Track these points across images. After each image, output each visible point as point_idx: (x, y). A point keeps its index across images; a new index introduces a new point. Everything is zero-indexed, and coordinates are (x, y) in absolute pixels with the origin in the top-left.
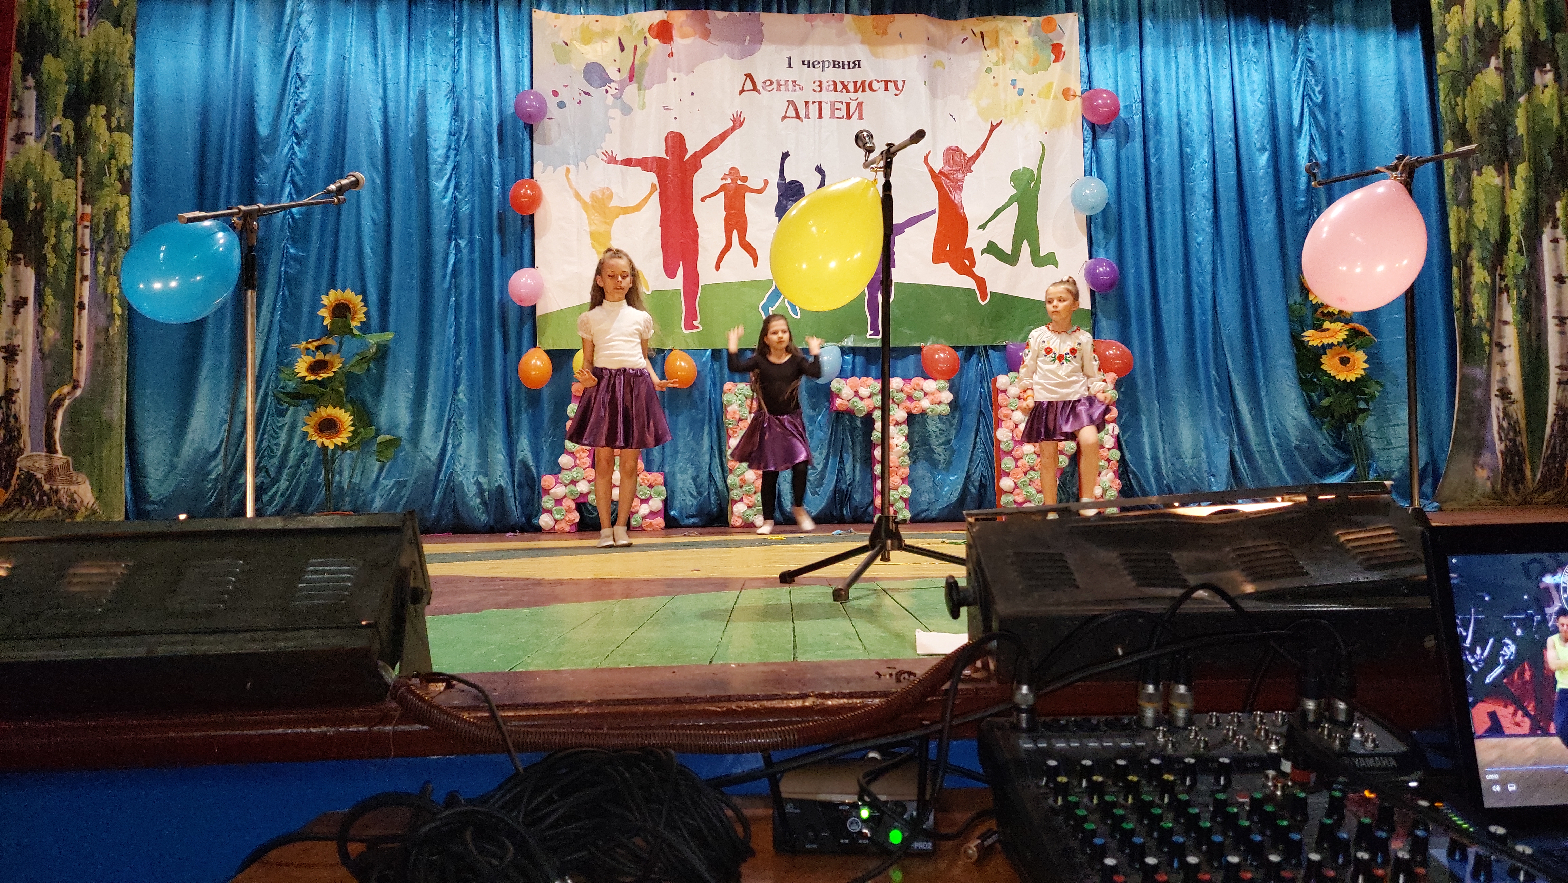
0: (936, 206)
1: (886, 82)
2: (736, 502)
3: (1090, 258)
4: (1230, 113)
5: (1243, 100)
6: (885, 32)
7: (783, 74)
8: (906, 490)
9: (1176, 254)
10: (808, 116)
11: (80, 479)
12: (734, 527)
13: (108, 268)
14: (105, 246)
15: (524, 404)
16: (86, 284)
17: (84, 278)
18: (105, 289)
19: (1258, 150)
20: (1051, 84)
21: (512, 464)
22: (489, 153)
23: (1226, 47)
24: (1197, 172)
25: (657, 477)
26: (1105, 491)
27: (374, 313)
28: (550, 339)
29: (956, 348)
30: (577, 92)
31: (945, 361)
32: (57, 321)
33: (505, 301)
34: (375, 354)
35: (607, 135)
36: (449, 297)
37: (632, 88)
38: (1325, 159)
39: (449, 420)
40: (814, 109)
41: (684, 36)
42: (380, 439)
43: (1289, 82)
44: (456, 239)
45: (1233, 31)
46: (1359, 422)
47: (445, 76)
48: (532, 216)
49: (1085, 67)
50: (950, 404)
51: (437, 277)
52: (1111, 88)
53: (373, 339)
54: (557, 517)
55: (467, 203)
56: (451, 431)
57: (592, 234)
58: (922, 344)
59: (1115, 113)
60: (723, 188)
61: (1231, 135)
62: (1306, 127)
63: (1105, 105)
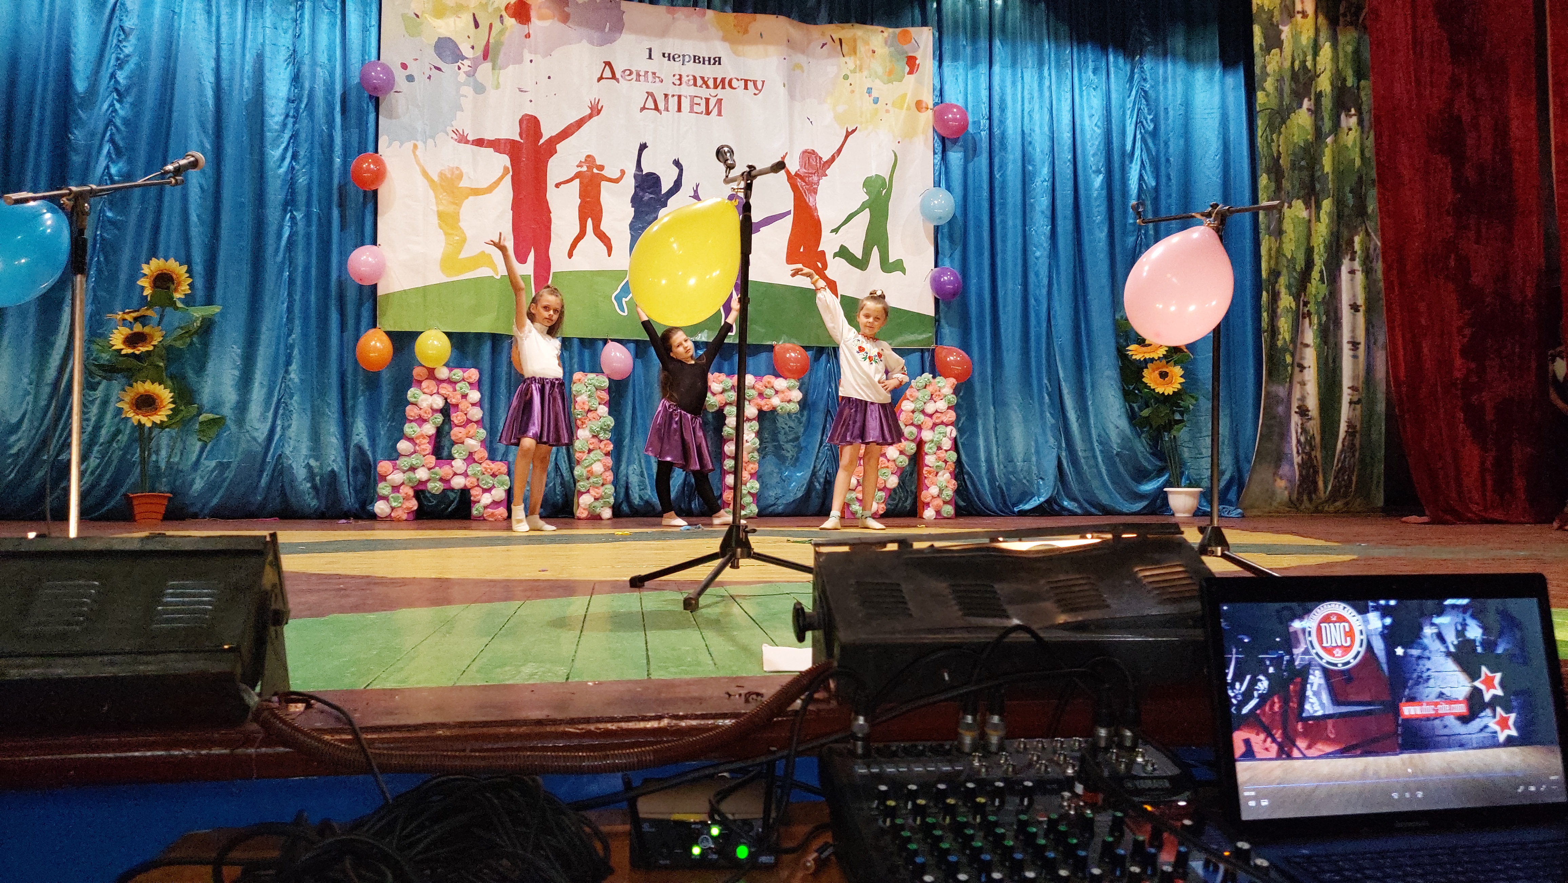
0: (791, 207)
1: (746, 81)
2: (581, 494)
3: (936, 266)
4: (1070, 135)
5: (1082, 125)
6: (746, 31)
7: (642, 65)
8: (753, 485)
9: (1015, 265)
10: (667, 109)
12: (579, 519)
15: (361, 387)
19: (1094, 172)
20: (906, 94)
21: (346, 450)
22: (331, 124)
23: (1068, 71)
24: (1038, 190)
25: (501, 467)
26: (941, 491)
27: (199, 284)
28: (391, 321)
29: (806, 348)
30: (428, 66)
31: (796, 360)
33: (343, 278)
34: (200, 327)
35: (458, 113)
36: (281, 272)
37: (487, 66)
38: (1154, 184)
39: (279, 401)
40: (673, 102)
41: (541, 18)
42: (202, 418)
43: (1123, 107)
44: (291, 211)
45: (1075, 57)
46: (1174, 432)
47: (286, 40)
48: (375, 193)
49: (937, 80)
50: (799, 402)
51: (270, 250)
52: (961, 103)
53: (198, 313)
54: (394, 504)
55: (304, 174)
56: (281, 411)
57: (440, 215)
58: (774, 343)
59: (965, 127)
60: (578, 175)
61: (1070, 157)
62: (1137, 153)
63: (955, 120)
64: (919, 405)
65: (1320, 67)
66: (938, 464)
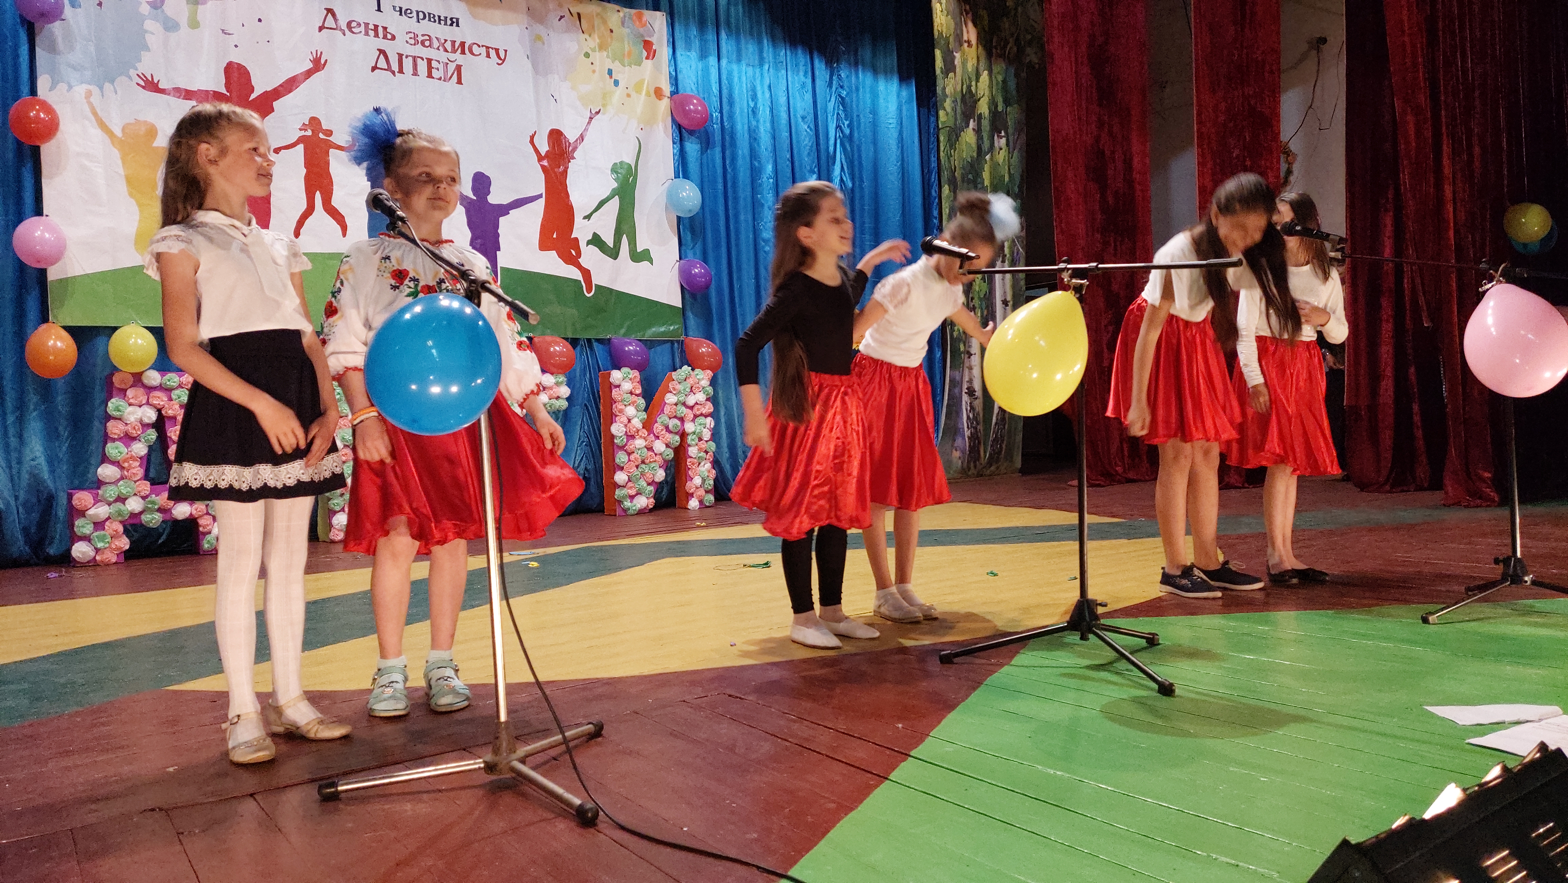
0: (542, 190)
1: (487, 48)
2: (335, 513)
3: (681, 257)
4: (787, 134)
5: (797, 124)
7: (372, 17)
10: (401, 71)
12: (333, 542)
20: (644, 80)
21: (13, 479)
23: (784, 72)
26: (704, 480)
29: (566, 340)
35: (144, 53)
38: (851, 186)
40: (408, 64)
43: (827, 110)
45: (788, 58)
48: (37, 148)
49: (672, 68)
50: (568, 399)
54: (98, 545)
57: (129, 180)
60: (302, 140)
61: (788, 156)
62: (838, 155)
63: (696, 111)
64: (682, 399)
65: (980, 92)
66: (700, 455)
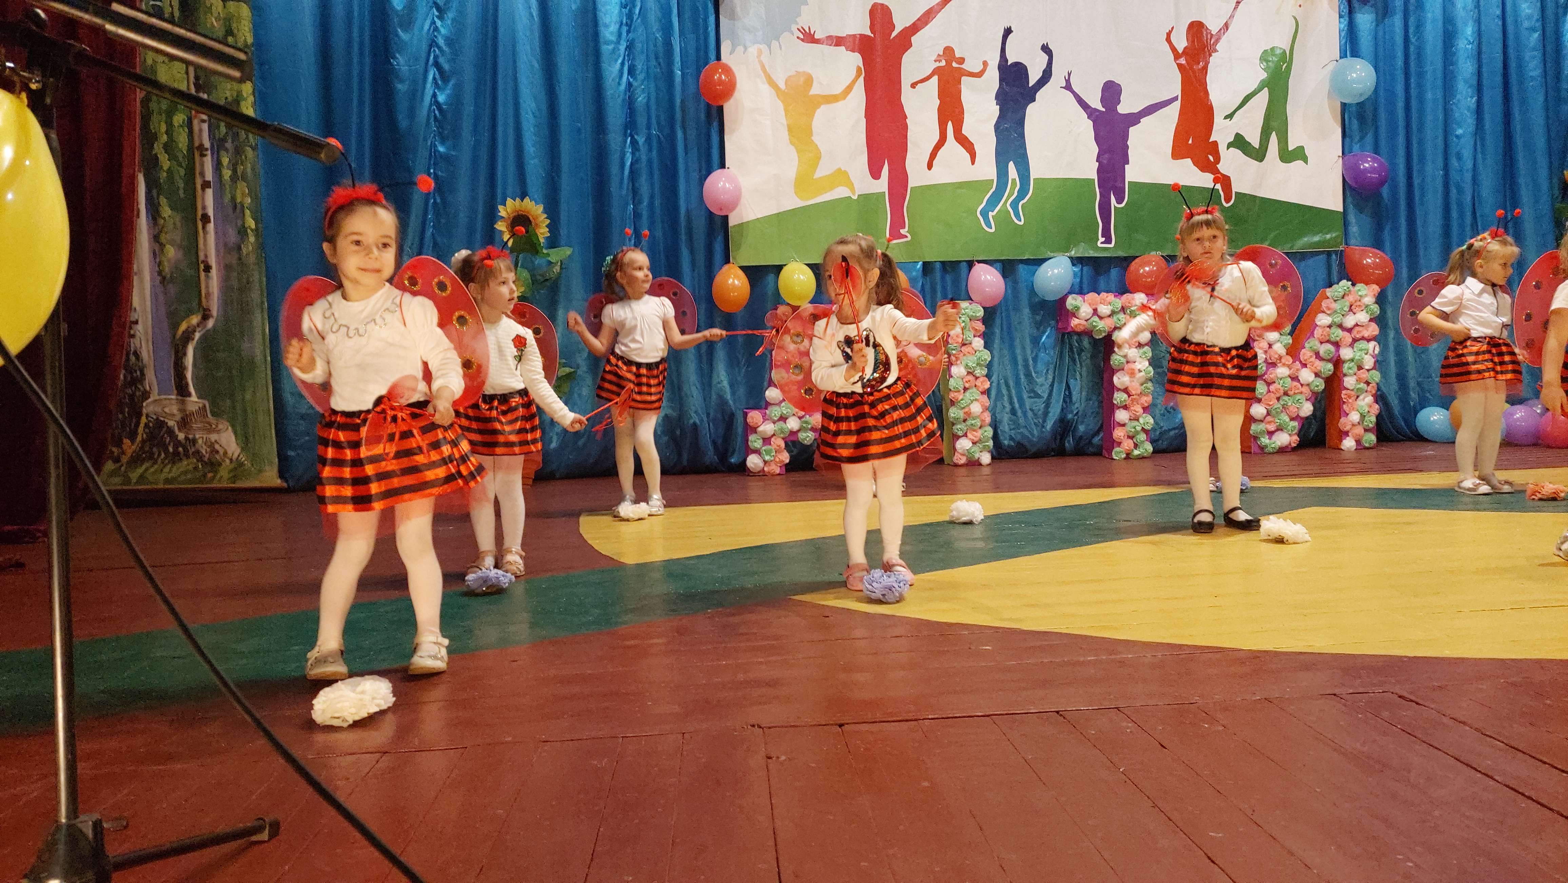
0: (1178, 92)
2: (959, 437)
3: (1344, 152)
8: (1148, 421)
9: (1435, 149)
11: (220, 426)
12: (956, 465)
13: (235, 171)
14: (229, 145)
16: (209, 192)
17: (206, 185)
18: (233, 199)
21: (707, 397)
24: (1461, 54)
26: (1363, 416)
28: (747, 254)
32: (177, 236)
34: (558, 274)
35: (803, 8)
36: (625, 206)
42: (560, 373)
44: (631, 135)
48: (723, 106)
51: (613, 180)
53: (552, 257)
54: (766, 458)
55: (642, 92)
57: (790, 129)
60: (936, 72)
61: (1499, 11)
64: (1338, 320)
66: (1359, 386)
